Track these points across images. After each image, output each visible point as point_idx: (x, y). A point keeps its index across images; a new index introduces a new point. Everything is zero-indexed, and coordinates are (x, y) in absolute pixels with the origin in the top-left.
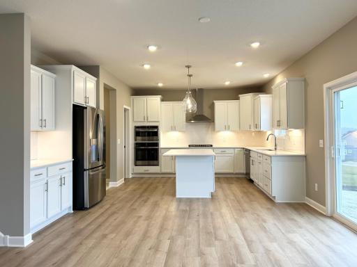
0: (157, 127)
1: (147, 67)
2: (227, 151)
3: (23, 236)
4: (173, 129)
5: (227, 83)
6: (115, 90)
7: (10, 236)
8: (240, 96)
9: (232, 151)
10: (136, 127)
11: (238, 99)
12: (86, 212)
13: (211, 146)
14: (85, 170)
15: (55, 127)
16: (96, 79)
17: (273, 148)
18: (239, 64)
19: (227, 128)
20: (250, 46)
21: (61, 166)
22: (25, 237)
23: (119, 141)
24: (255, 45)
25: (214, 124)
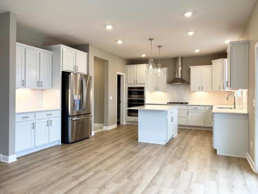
0: (143, 88)
1: (120, 42)
2: (199, 108)
3: (8, 156)
4: (157, 89)
5: (197, 51)
6: (107, 61)
7: (3, 155)
8: (212, 61)
9: (203, 108)
10: (129, 88)
11: (211, 64)
12: (69, 145)
13: (187, 103)
14: (69, 116)
15: (52, 87)
16: (86, 54)
17: (233, 107)
18: (191, 33)
19: (201, 89)
20: (184, 16)
21: (49, 113)
22: (9, 157)
23: (111, 98)
24: (188, 14)
25: (190, 86)
